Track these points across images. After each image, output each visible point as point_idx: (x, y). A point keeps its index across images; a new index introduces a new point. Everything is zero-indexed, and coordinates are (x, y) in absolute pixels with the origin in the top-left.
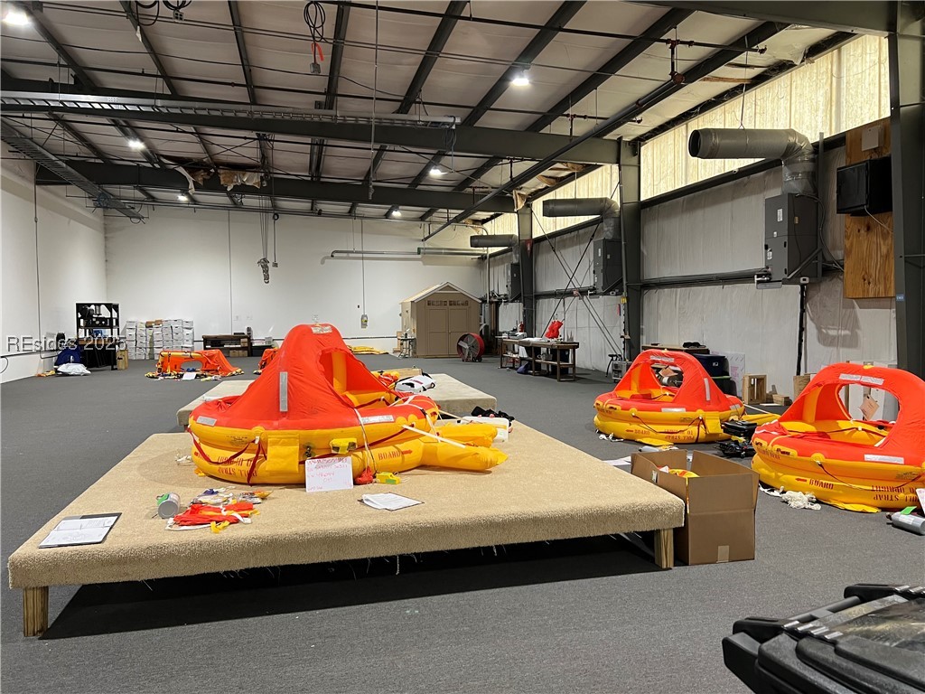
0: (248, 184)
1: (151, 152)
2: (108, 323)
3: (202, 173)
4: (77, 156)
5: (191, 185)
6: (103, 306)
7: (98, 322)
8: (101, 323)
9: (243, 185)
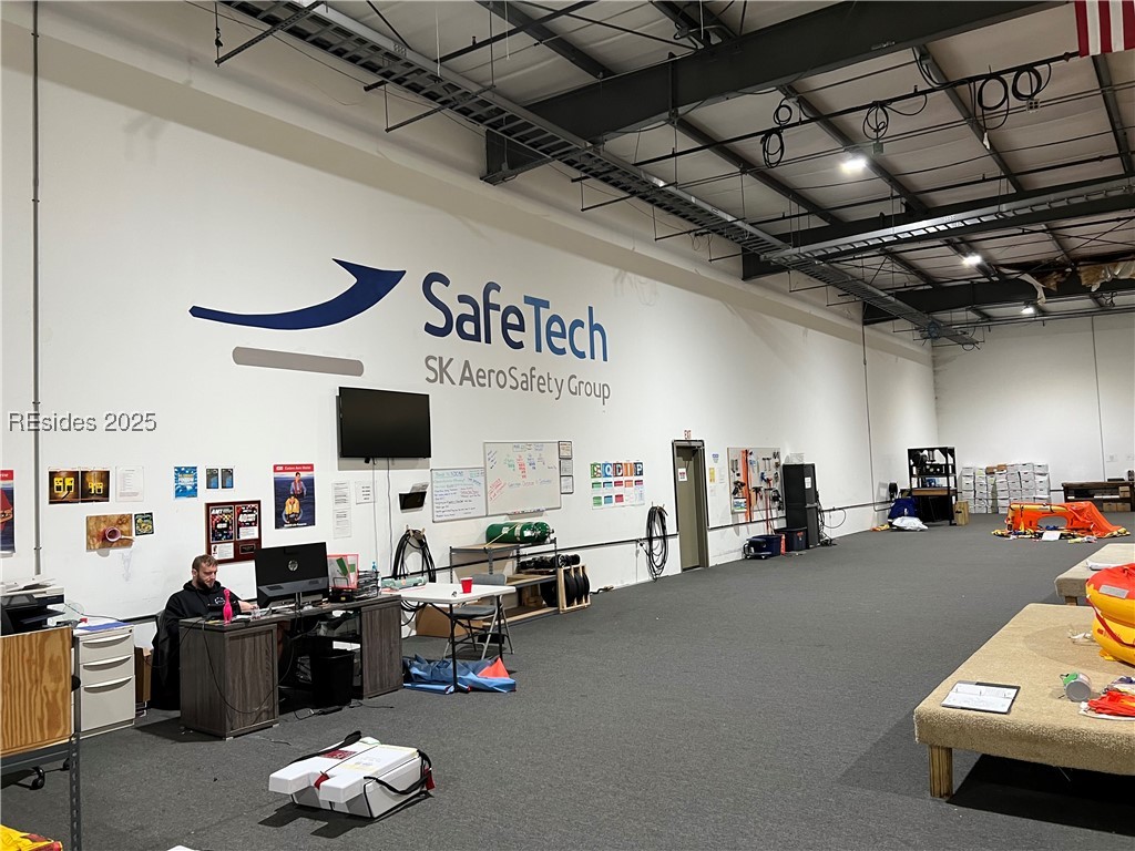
0: (1122, 277)
1: (989, 264)
2: (944, 471)
3: (1055, 276)
4: (905, 287)
5: (1041, 293)
6: (937, 452)
7: (932, 470)
8: (935, 470)
9: (1115, 280)
